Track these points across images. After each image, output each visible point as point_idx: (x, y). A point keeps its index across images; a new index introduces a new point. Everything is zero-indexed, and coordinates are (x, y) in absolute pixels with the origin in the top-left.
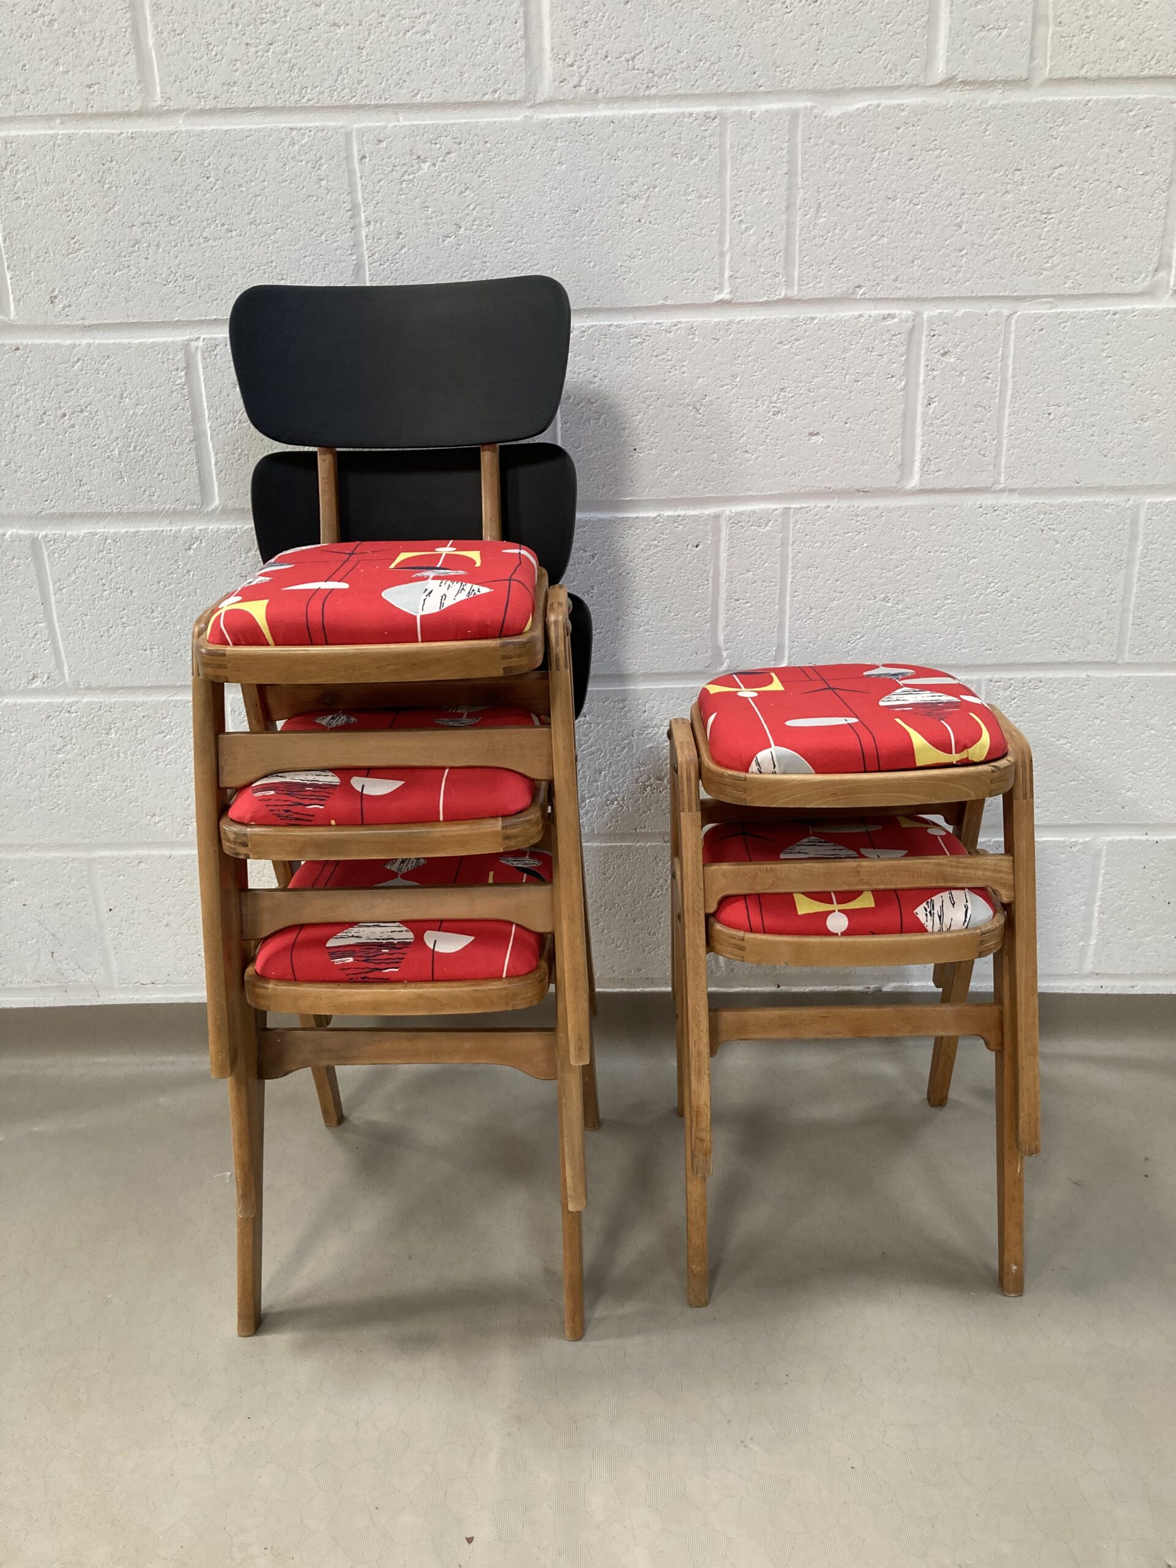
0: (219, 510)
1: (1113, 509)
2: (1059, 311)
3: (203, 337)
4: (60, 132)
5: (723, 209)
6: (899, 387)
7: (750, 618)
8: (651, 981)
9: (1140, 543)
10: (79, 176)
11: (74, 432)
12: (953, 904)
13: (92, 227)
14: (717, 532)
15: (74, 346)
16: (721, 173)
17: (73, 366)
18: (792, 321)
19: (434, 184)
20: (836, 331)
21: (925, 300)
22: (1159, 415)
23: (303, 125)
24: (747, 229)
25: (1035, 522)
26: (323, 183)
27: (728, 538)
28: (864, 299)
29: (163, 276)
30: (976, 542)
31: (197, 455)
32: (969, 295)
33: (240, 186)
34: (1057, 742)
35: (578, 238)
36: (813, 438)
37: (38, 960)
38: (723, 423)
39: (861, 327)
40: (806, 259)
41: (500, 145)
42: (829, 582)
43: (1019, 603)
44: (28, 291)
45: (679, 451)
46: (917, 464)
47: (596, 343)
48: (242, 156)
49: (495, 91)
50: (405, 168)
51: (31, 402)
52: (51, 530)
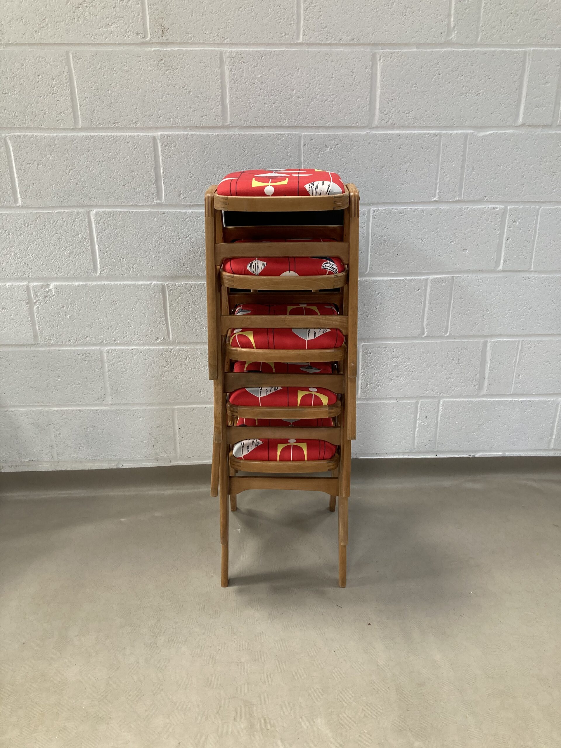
2: (557, 207)
4: (189, 133)
5: (438, 168)
6: (497, 233)
7: (436, 317)
10: (195, 149)
11: (183, 245)
13: (198, 169)
14: (426, 285)
15: (186, 213)
16: (438, 155)
17: (185, 220)
18: (460, 209)
19: (331, 156)
20: (476, 213)
21: (509, 202)
23: (283, 133)
24: (446, 175)
25: (543, 283)
26: (289, 154)
27: (430, 287)
28: (487, 201)
30: (521, 290)
32: (525, 201)
33: (257, 154)
35: (383, 177)
36: (464, 251)
37: (147, 449)
39: (485, 211)
40: (467, 186)
41: (357, 142)
42: (467, 304)
43: (535, 312)
44: (171, 191)
45: (414, 255)
46: (502, 261)
47: (387, 215)
48: (259, 144)
49: (357, 123)
50: (320, 150)
51: (167, 233)
52: (170, 282)
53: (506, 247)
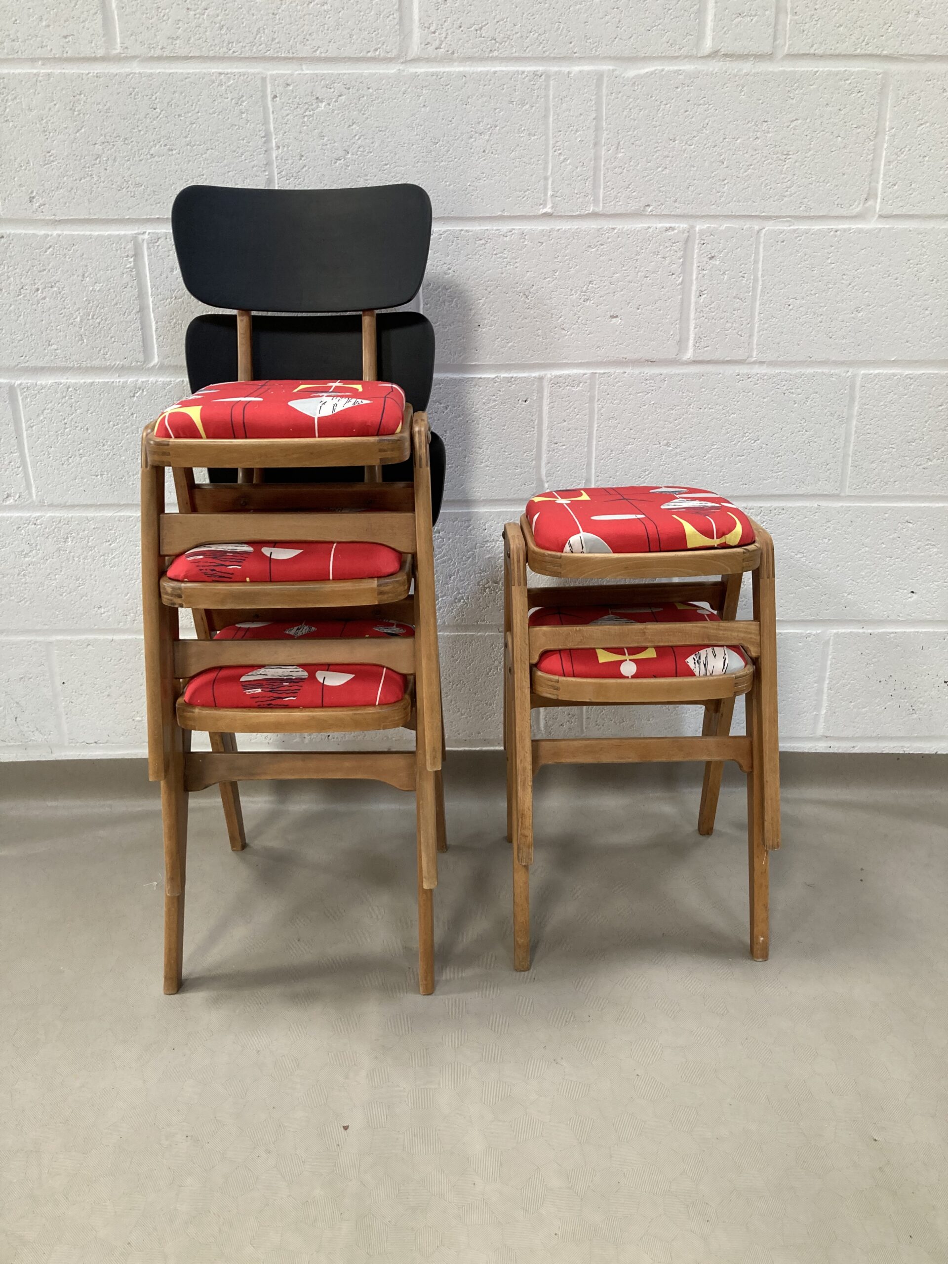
0: (157, 367)
1: (836, 378)
2: (796, 227)
3: (148, 231)
4: (42, 71)
5: (547, 144)
6: (678, 282)
7: (565, 458)
8: (487, 742)
9: (856, 403)
10: (55, 105)
11: (45, 303)
12: (715, 656)
13: (64, 145)
14: (540, 390)
15: (47, 236)
16: (546, 117)
17: (46, 252)
18: (598, 230)
19: (328, 119)
20: (630, 239)
21: (698, 217)
22: (869, 307)
23: (229, 71)
24: (565, 160)
25: (779, 386)
26: (244, 115)
27: (549, 395)
28: (652, 215)
29: (118, 183)
30: (734, 401)
31: (142, 323)
32: (730, 213)
33: (180, 116)
34: (796, 556)
35: (437, 163)
36: (613, 320)
37: (4, 723)
38: (546, 307)
39: (649, 236)
40: (608, 183)
41: (379, 91)
42: (625, 431)
43: (767, 449)
44: (13, 192)
45: (512, 328)
46: (691, 342)
47: (450, 244)
48: (182, 93)
49: (376, 50)
50: (307, 106)
51: (12, 279)
52: (25, 379)
53: (698, 310)
